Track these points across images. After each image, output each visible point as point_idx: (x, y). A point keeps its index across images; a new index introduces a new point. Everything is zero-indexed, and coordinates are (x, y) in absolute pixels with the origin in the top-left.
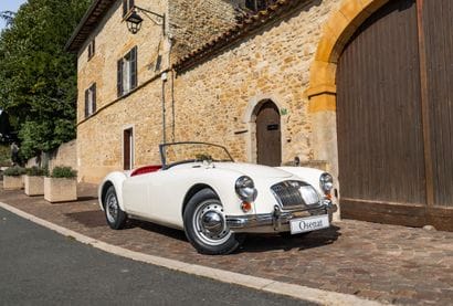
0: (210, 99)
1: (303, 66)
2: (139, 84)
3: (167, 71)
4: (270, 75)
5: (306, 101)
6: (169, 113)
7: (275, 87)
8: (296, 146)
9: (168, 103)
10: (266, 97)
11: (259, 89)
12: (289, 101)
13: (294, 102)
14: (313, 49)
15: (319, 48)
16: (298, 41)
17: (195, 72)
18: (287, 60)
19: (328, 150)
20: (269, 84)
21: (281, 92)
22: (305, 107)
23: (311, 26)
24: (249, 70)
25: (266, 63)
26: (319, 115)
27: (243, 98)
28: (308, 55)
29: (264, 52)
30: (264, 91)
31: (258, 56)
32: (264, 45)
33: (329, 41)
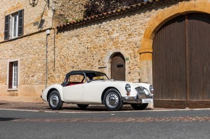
0: (82, 49)
1: (137, 39)
2: (25, 34)
3: (50, 29)
4: (120, 40)
5: (139, 55)
6: (51, 54)
7: (123, 47)
8: (133, 75)
9: (50, 48)
10: (118, 51)
11: (113, 47)
12: (130, 54)
13: (132, 55)
14: (143, 32)
15: (145, 32)
16: (135, 27)
17: (72, 32)
18: (129, 35)
19: (148, 77)
20: (119, 45)
21: (126, 49)
22: (138, 58)
23: (142, 21)
24: (108, 36)
25: (118, 34)
26: (145, 62)
27: (104, 50)
28: (140, 34)
29: (117, 29)
30: (116, 48)
31: (113, 30)
32: (117, 25)
33: (150, 30)
